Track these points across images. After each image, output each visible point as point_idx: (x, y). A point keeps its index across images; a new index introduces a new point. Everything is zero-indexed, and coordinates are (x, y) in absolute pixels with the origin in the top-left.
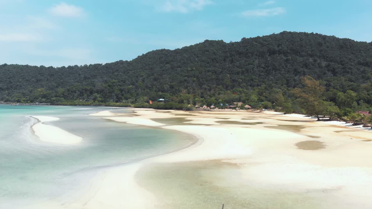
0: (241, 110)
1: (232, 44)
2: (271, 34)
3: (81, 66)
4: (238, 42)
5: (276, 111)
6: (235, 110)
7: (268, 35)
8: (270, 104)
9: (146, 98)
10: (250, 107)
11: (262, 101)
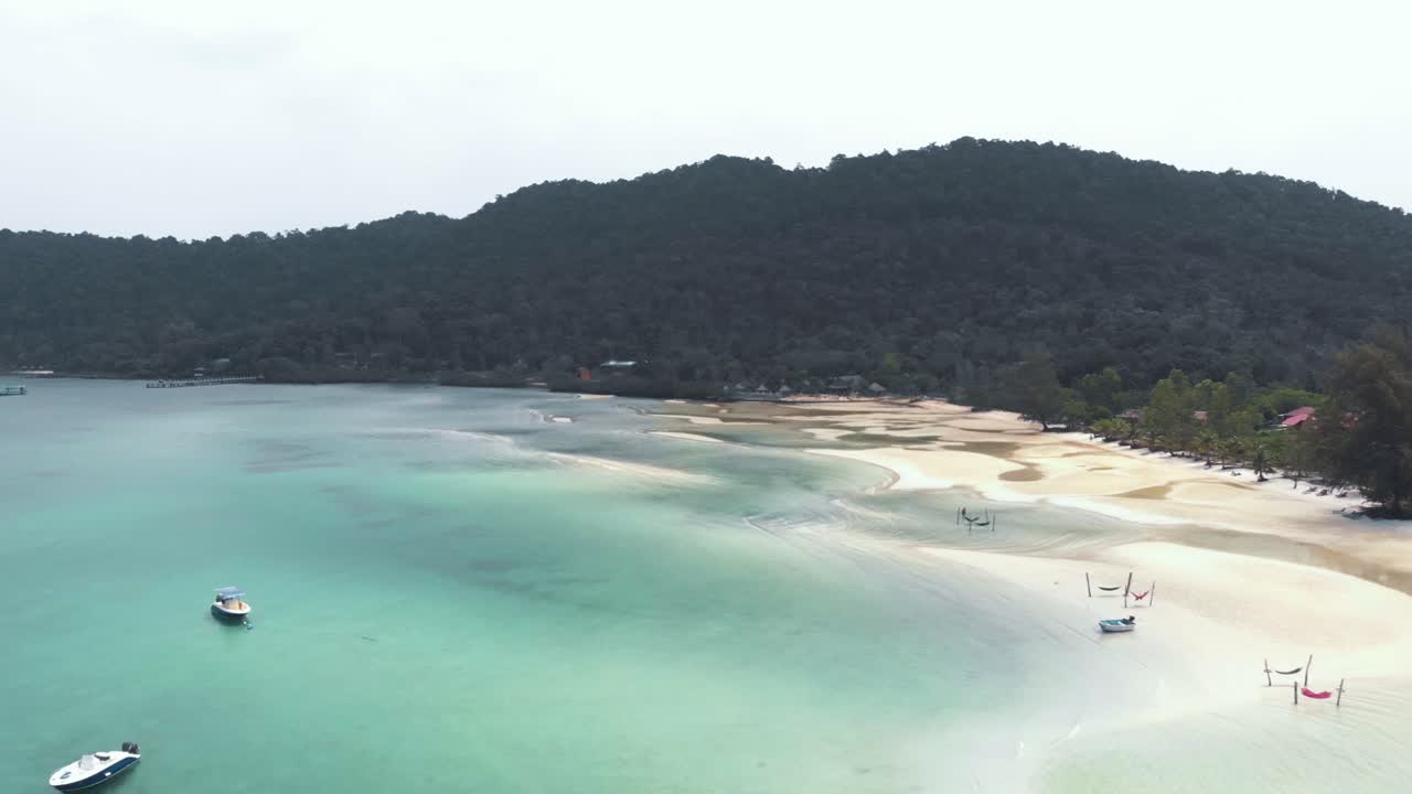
0: (862, 399)
1: (802, 175)
2: (925, 145)
3: (279, 234)
4: (821, 169)
5: (952, 402)
6: (846, 399)
7: (917, 148)
8: (934, 381)
9: (565, 359)
10: (882, 389)
11: (912, 370)
